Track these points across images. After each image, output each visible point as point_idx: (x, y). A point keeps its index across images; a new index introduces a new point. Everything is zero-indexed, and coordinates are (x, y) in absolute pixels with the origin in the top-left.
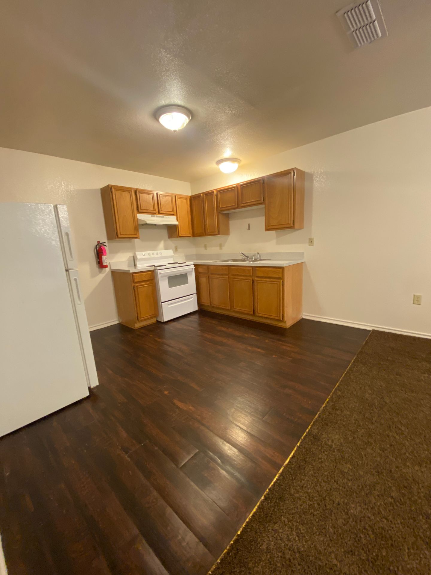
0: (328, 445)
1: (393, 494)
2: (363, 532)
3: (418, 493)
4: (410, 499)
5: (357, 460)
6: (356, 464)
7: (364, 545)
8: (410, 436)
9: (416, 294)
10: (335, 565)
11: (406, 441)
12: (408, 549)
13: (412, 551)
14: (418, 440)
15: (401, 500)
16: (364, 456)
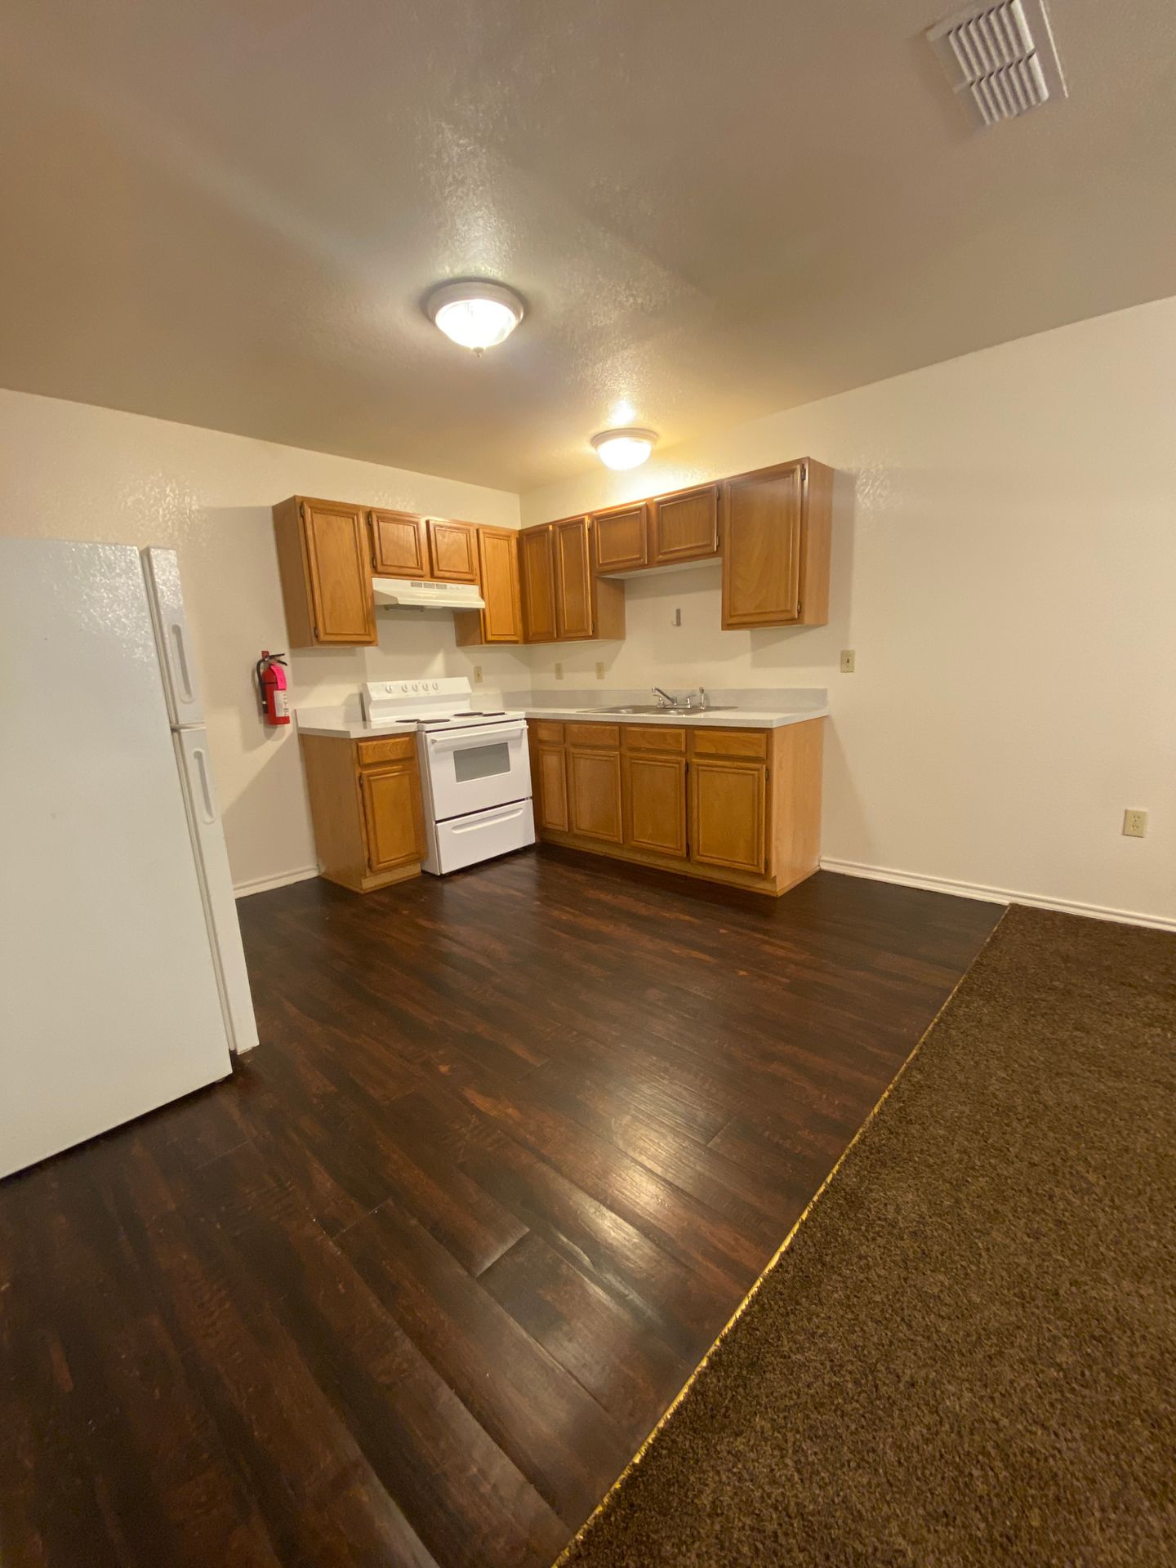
0: (886, 1219)
1: (1061, 1358)
2: (978, 1462)
3: (1132, 1356)
4: (1108, 1373)
5: (964, 1263)
6: (961, 1272)
7: (981, 1497)
8: (1112, 1200)
9: (1129, 809)
10: (901, 1551)
11: (1101, 1214)
12: (1103, 1510)
13: (1113, 1516)
14: (1130, 1210)
15: (1083, 1374)
16: (983, 1254)
